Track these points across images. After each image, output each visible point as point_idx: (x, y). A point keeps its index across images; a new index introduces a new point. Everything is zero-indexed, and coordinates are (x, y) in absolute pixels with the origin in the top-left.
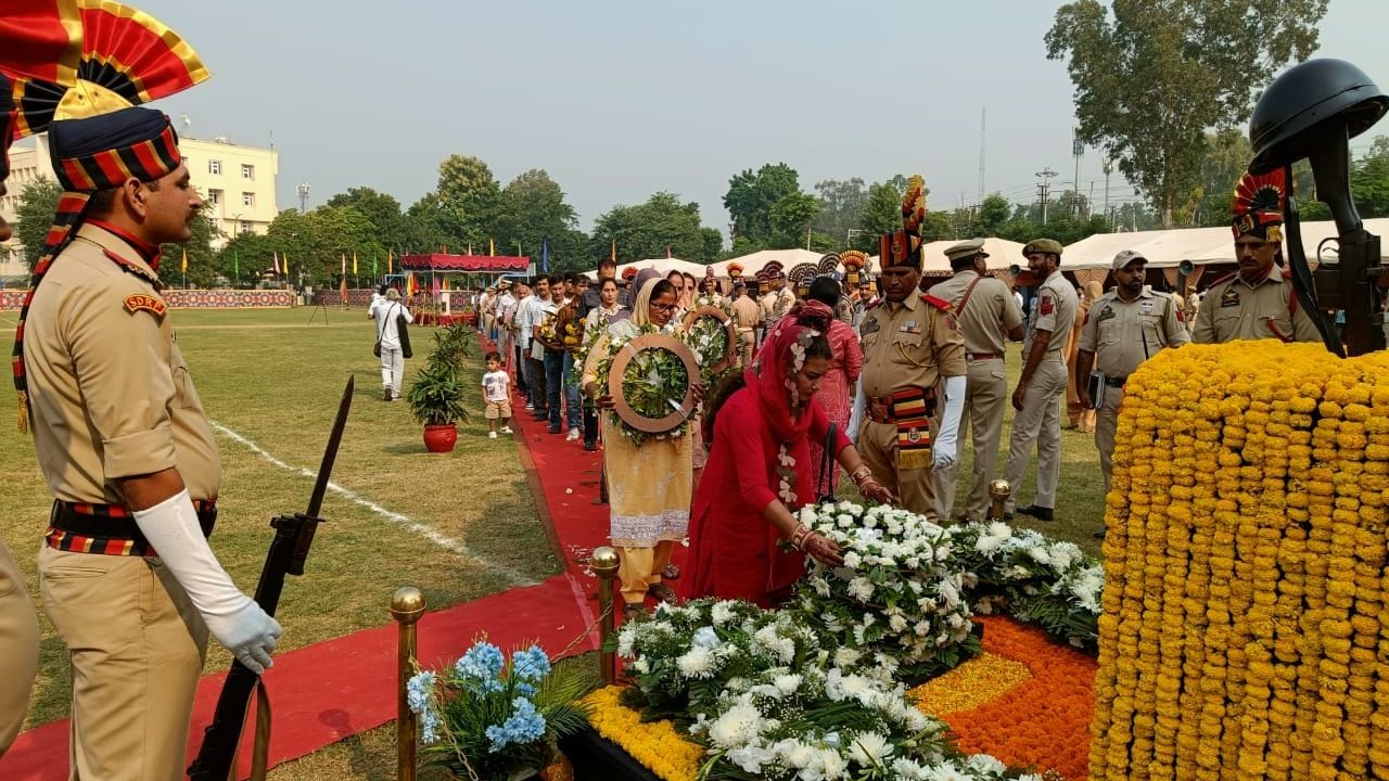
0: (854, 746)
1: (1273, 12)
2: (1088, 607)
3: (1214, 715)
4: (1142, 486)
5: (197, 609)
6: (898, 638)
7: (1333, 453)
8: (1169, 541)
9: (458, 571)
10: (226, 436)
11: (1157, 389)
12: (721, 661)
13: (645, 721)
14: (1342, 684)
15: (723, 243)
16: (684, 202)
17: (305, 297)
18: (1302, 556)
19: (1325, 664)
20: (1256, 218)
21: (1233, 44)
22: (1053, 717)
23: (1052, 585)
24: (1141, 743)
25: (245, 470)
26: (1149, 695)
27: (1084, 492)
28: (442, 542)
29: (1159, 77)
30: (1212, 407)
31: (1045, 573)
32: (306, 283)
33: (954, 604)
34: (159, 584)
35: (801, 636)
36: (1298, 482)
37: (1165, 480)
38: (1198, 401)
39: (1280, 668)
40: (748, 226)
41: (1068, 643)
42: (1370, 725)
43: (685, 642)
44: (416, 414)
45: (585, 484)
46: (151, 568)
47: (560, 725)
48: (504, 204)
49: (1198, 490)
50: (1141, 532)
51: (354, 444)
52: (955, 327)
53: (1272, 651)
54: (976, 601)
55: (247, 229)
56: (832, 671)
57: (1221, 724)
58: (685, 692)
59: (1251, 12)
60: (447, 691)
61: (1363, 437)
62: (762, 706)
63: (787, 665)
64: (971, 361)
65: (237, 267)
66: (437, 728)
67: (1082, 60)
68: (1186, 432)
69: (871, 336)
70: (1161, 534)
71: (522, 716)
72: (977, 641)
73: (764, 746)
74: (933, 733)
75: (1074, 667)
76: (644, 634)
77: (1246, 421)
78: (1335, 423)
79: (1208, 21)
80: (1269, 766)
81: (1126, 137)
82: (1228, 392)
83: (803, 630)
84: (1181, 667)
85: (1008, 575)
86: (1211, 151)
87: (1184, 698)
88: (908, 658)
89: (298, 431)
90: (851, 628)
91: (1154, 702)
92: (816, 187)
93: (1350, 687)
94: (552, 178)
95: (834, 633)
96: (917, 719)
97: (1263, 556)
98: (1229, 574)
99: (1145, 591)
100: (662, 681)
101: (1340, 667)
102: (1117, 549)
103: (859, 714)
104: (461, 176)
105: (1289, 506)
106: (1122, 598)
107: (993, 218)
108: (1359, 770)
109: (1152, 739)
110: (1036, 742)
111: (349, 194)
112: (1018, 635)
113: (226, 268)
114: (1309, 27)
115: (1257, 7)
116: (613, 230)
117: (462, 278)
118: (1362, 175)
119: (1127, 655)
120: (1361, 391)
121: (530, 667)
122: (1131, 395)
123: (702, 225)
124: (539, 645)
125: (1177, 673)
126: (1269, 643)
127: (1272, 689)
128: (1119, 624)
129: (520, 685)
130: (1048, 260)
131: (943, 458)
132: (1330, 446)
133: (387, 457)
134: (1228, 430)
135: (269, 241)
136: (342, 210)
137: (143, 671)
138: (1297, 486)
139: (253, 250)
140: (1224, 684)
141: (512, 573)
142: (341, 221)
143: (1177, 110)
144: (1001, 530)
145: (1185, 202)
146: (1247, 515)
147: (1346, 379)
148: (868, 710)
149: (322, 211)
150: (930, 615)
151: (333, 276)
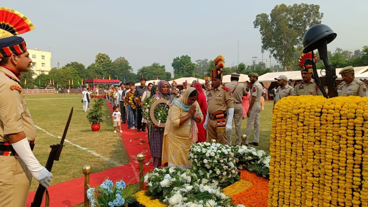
0: (207, 203)
1: (310, 17)
2: (267, 166)
3: (299, 191)
4: (279, 132)
5: (29, 170)
6: (218, 176)
7: (326, 122)
8: (286, 147)
9: (101, 162)
10: (36, 128)
11: (282, 107)
12: (172, 182)
13: (151, 199)
14: (330, 182)
15: (171, 76)
16: (161, 65)
17: (59, 91)
18: (319, 149)
19: (326, 177)
20: (305, 67)
21: (300, 25)
22: (259, 195)
23: (258, 161)
24: (281, 200)
25: (42, 137)
26: (282, 187)
27: (266, 138)
28: (96, 155)
29: (282, 33)
30: (296, 111)
31: (256, 158)
32: (59, 87)
33: (233, 167)
34: (18, 163)
35: (193, 176)
36: (317, 130)
37: (285, 131)
38: (292, 110)
39: (315, 178)
40: (178, 71)
41: (262, 176)
42: (338, 192)
43: (162, 178)
44: (89, 121)
45: (135, 139)
46: (16, 159)
47: (128, 201)
48: (113, 66)
49: (293, 133)
50: (279, 144)
51: (72, 130)
52: (231, 95)
53: (313, 174)
54: (239, 166)
55: (43, 73)
56: (201, 184)
57: (301, 193)
58: (162, 191)
59: (304, 16)
60: (98, 193)
61: (333, 118)
62: (182, 194)
63: (189, 183)
64: (235, 104)
65: (40, 83)
66: (95, 203)
67: (263, 28)
68: (289, 118)
69: (210, 98)
70: (284, 145)
71: (118, 199)
72: (239, 177)
73: (183, 204)
74: (228, 199)
75: (264, 182)
76: (151, 176)
77: (304, 115)
78: (326, 114)
79: (294, 19)
80: (313, 204)
81: (274, 48)
82: (300, 108)
83: (193, 174)
84: (290, 179)
85: (246, 159)
86: (296, 52)
87: (291, 187)
88: (221, 181)
89: (57, 126)
90: (206, 174)
91: (284, 189)
92: (196, 61)
93: (332, 182)
94: (126, 59)
95: (201, 175)
96: (223, 196)
97: (310, 149)
98: (301, 154)
99: (280, 159)
100: (156, 188)
101: (330, 177)
102: (273, 149)
103: (208, 195)
104: (101, 58)
105: (316, 136)
106: (275, 162)
107: (241, 69)
108: (336, 204)
109: (284, 198)
110: (254, 201)
111: (71, 64)
112: (250, 175)
113: (37, 83)
114: (319, 20)
115: (306, 15)
116: (142, 73)
117: (102, 86)
118: (334, 57)
119: (277, 177)
120: (332, 106)
121: (120, 186)
122: (276, 109)
123: (166, 71)
124: (123, 180)
125: (289, 181)
126: (312, 172)
127: (313, 184)
128: (274, 168)
129: (118, 191)
130: (254, 78)
131: (228, 129)
132: (325, 120)
133: (81, 133)
134: (300, 117)
135: (49, 76)
136: (69, 68)
137: (13, 187)
138: (317, 131)
139: (44, 79)
140: (301, 183)
141: (116, 163)
142: (69, 71)
143: (287, 41)
144: (244, 147)
145: (290, 64)
146: (305, 139)
147: (329, 103)
148: (210, 194)
149: (63, 68)
150: (226, 170)
151: (66, 85)
